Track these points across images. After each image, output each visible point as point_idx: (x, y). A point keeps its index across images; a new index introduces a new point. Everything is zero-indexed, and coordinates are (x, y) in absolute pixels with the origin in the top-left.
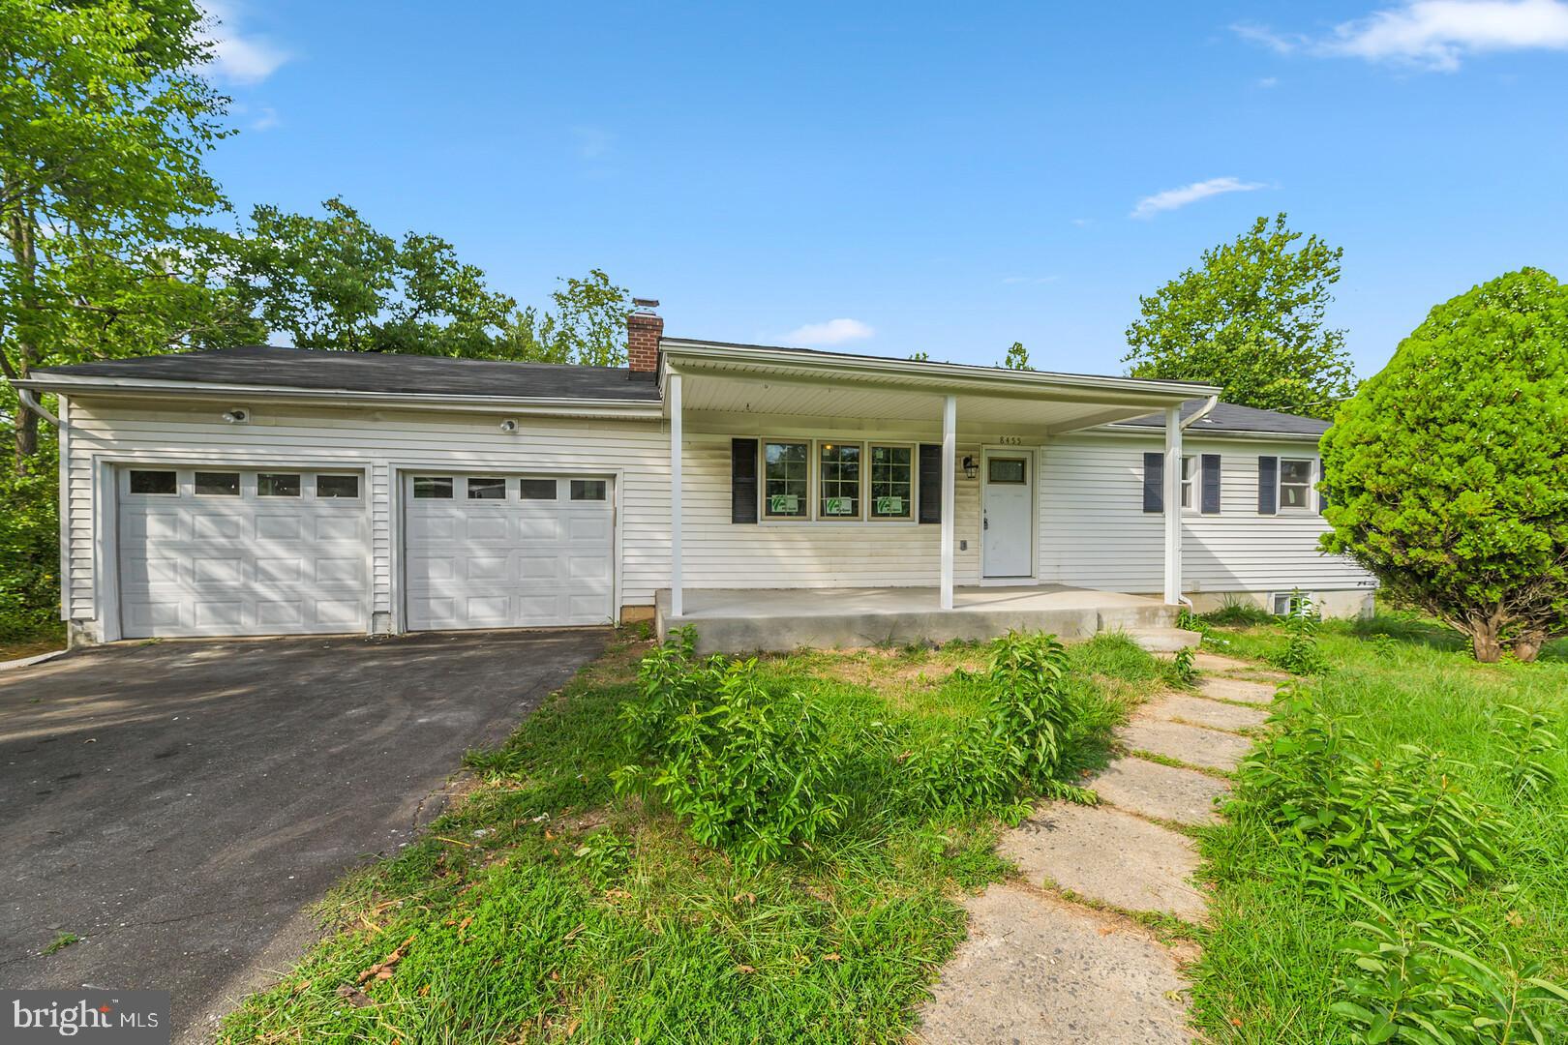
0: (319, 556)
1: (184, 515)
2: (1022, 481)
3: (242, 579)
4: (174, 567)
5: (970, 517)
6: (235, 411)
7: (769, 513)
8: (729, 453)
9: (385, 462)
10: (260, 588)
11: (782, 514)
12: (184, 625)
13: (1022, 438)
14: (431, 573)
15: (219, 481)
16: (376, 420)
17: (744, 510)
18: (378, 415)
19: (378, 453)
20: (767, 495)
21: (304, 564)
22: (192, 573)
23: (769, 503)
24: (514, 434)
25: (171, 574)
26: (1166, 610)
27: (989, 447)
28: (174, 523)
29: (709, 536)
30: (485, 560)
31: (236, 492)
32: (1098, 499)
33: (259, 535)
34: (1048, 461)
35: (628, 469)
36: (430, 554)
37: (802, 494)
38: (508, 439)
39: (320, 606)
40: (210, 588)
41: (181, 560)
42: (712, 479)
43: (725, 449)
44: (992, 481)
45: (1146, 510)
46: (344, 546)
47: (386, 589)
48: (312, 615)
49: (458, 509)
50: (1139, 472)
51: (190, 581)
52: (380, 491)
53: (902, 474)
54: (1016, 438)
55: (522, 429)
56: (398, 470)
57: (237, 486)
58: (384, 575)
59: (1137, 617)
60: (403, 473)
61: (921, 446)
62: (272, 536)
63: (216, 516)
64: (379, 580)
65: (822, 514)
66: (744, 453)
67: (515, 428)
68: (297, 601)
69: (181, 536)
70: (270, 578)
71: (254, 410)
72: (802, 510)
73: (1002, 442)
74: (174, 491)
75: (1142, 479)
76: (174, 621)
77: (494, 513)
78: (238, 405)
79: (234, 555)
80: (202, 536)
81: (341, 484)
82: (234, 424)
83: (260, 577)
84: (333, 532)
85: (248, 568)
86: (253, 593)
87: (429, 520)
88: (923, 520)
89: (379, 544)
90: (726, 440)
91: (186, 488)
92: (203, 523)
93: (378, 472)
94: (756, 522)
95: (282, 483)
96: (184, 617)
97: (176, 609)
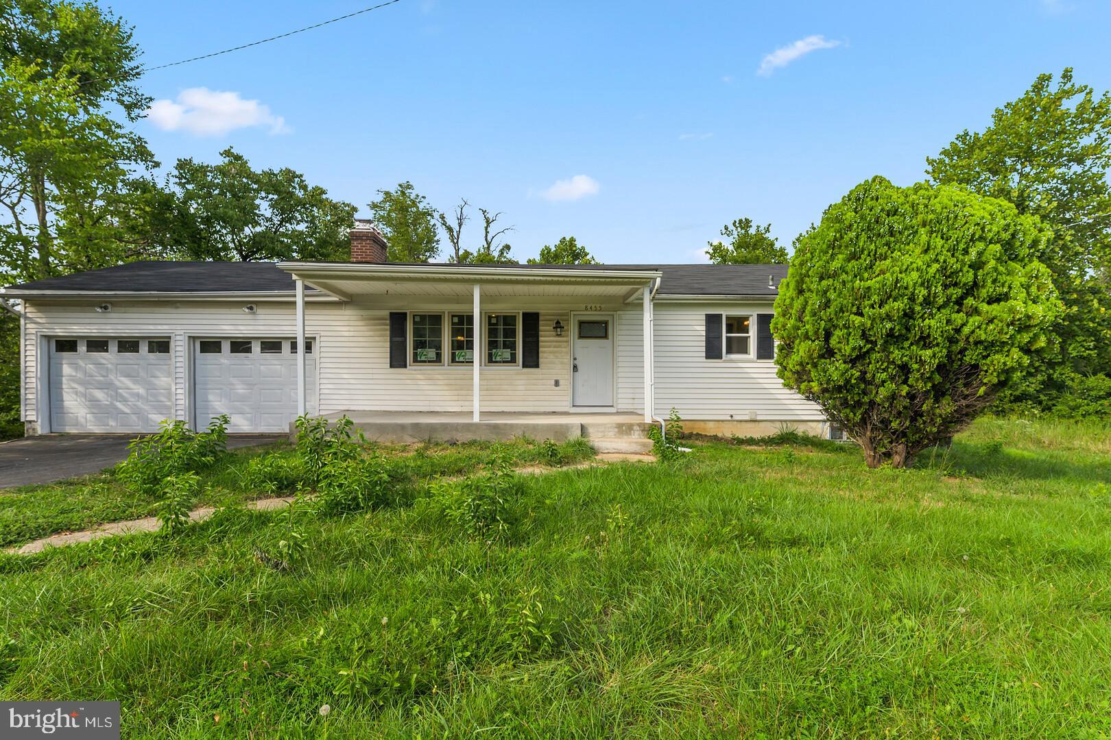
0: (150, 387)
1: (81, 363)
2: (606, 337)
3: (109, 399)
4: (76, 393)
5: (562, 363)
6: (103, 305)
7: (415, 361)
8: (388, 322)
9: (182, 332)
10: (119, 405)
11: (424, 362)
12: (82, 425)
13: (603, 306)
14: (211, 397)
15: (97, 345)
16: (177, 308)
17: (397, 360)
18: (178, 305)
19: (179, 327)
20: (414, 349)
21: (142, 391)
22: (85, 396)
23: (415, 355)
24: (254, 313)
25: (74, 396)
26: (640, 427)
27: (575, 313)
28: (76, 367)
29: (375, 376)
30: (241, 389)
31: (107, 351)
32: (668, 349)
33: (119, 375)
34: (624, 322)
35: (322, 333)
36: (209, 386)
37: (438, 347)
38: (250, 317)
39: (150, 416)
40: (93, 403)
41: (80, 389)
42: (377, 339)
43: (386, 320)
44: (581, 337)
45: (707, 357)
46: (163, 381)
47: (182, 407)
48: (147, 421)
49: (225, 357)
50: (701, 329)
51: (84, 400)
52: (180, 348)
53: (511, 333)
54: (598, 306)
55: (259, 311)
56: (189, 337)
57: (107, 347)
58: (183, 400)
59: (616, 430)
60: (193, 339)
61: (523, 314)
62: (128, 376)
63: (97, 364)
64: (178, 402)
65: (452, 362)
66: (397, 321)
67: (255, 310)
68: (138, 412)
69: (80, 375)
70: (124, 400)
71: (114, 304)
72: (438, 359)
73: (586, 309)
74: (76, 351)
75: (704, 333)
76: (77, 424)
77: (246, 362)
78: (106, 302)
79: (107, 386)
80: (91, 376)
81: (161, 345)
82: (102, 312)
83: (119, 399)
84: (158, 374)
85: (113, 393)
86: (116, 408)
87: (209, 366)
88: (525, 365)
89: (178, 381)
90: (386, 313)
91: (82, 348)
92: (91, 367)
93: (178, 338)
94: (406, 367)
95: (128, 345)
96: (82, 420)
97: (77, 417)
